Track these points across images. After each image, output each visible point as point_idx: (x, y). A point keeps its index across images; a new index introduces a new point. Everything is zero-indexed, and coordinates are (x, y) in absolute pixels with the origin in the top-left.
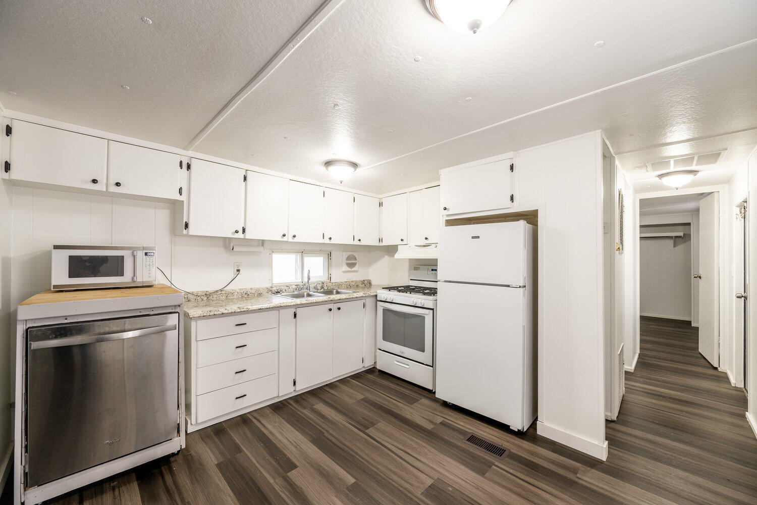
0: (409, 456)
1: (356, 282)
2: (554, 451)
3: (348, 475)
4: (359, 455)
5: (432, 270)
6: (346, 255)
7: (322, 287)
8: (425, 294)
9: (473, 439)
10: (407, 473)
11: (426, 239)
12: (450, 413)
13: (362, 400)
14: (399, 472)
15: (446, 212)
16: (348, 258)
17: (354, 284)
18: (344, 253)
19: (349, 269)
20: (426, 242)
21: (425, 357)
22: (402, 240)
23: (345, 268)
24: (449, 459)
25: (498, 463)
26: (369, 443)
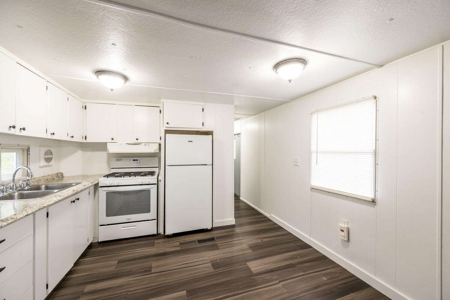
0: (190, 264)
1: (52, 175)
2: (223, 229)
3: (179, 293)
4: (167, 283)
5: (134, 160)
6: (43, 150)
7: (27, 185)
8: (142, 176)
9: (200, 241)
10: (199, 269)
11: (137, 139)
12: (178, 238)
13: (118, 263)
14: (196, 272)
15: (168, 126)
16: (46, 153)
17: (50, 177)
18: (42, 148)
19: (47, 164)
20: (137, 141)
21: (152, 214)
22: (112, 139)
23: (43, 163)
24: (204, 253)
25: (218, 242)
26: (164, 275)
